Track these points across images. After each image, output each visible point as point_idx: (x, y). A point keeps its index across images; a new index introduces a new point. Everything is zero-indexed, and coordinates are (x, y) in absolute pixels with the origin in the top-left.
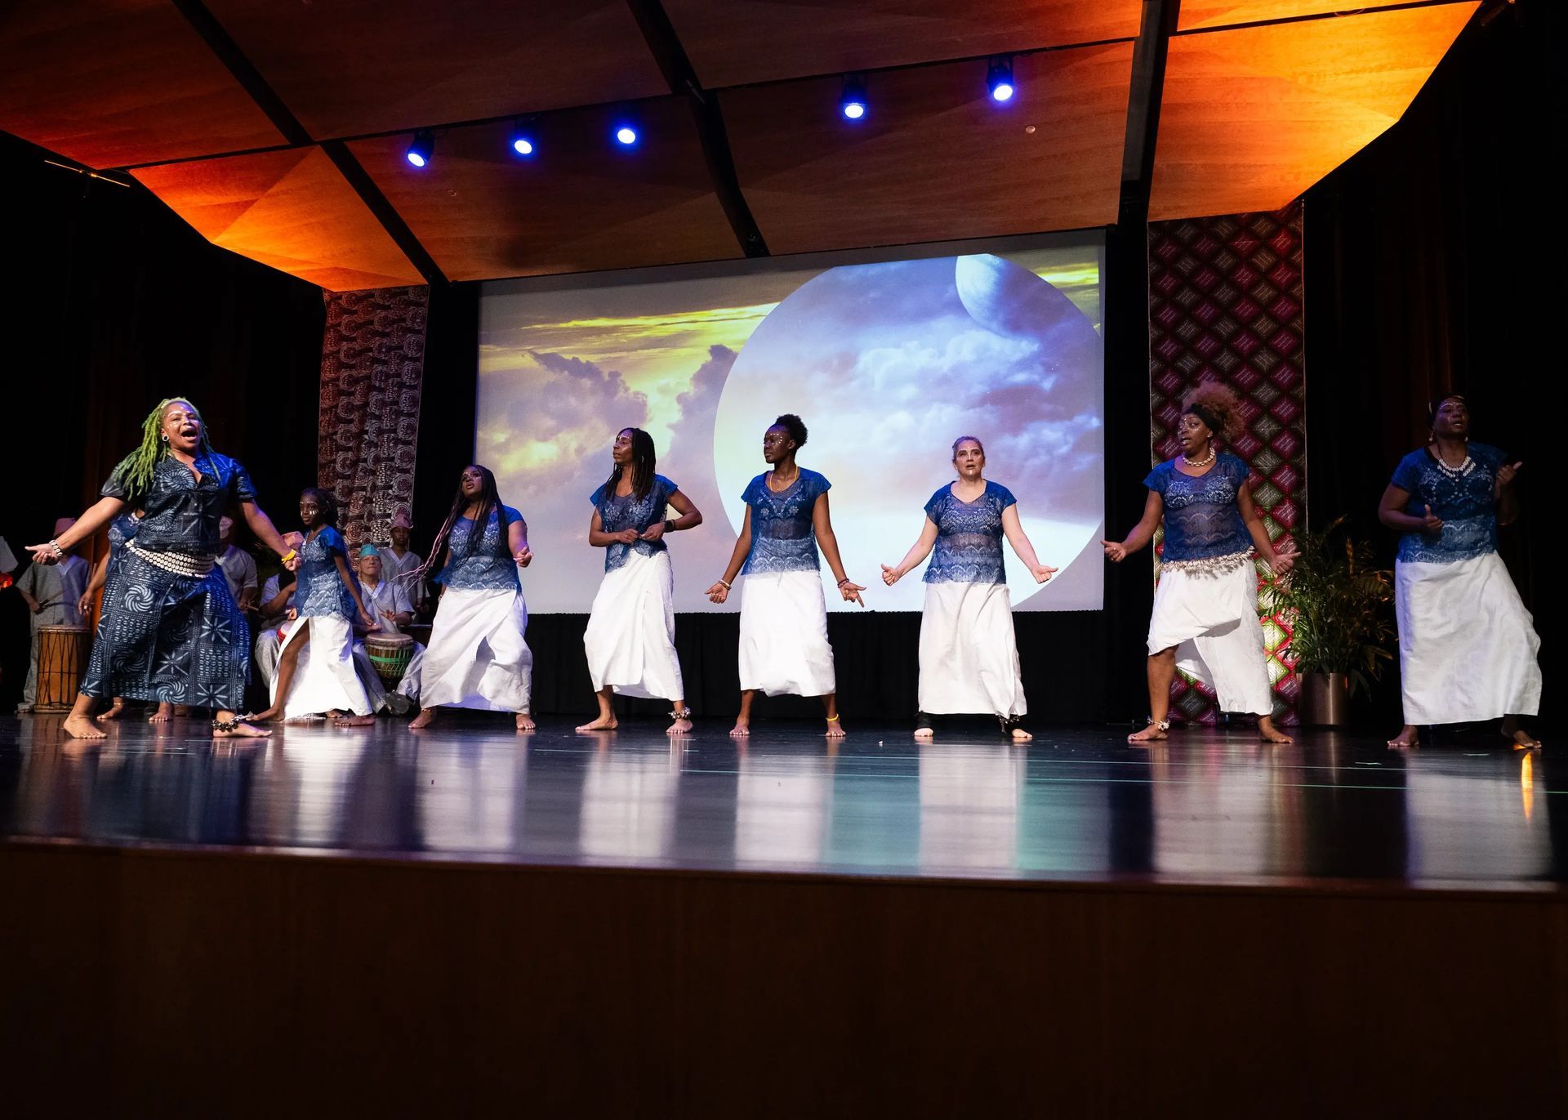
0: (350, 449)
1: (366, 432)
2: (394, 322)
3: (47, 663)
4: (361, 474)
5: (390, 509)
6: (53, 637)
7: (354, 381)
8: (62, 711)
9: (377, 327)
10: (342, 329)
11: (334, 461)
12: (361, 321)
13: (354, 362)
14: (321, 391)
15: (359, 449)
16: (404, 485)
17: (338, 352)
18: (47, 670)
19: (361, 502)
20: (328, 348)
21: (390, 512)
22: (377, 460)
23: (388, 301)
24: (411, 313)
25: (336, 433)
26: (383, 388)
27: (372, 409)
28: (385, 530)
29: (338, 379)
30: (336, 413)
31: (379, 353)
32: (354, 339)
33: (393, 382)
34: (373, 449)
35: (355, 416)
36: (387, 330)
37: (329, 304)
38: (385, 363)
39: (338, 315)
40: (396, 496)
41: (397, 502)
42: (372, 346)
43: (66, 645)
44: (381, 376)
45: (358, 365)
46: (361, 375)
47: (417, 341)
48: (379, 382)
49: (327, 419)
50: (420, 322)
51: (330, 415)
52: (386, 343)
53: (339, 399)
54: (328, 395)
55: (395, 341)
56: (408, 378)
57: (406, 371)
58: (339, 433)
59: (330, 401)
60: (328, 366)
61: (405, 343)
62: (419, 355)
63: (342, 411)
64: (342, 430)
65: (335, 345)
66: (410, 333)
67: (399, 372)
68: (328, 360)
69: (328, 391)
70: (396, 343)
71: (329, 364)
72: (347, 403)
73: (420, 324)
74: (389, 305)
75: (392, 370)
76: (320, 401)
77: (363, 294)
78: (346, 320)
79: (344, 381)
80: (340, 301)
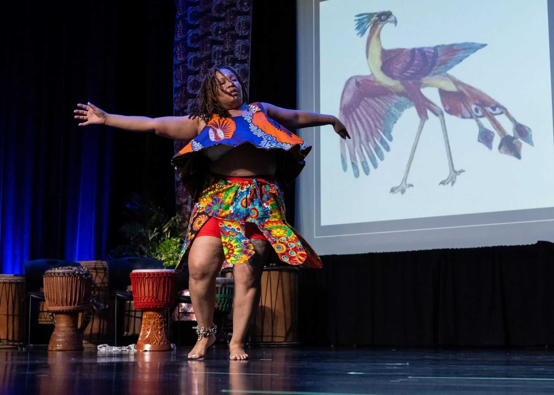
2: (227, 7)
8: (8, 346)
9: (215, 14)
10: (188, 19)
12: (202, 10)
13: (197, 46)
14: (174, 73)
17: (186, 39)
20: (178, 37)
25: (186, 108)
29: (185, 62)
30: (186, 89)
31: (217, 34)
32: (197, 26)
33: (228, 59)
36: (223, 15)
38: (221, 43)
42: (211, 30)
43: (10, 292)
44: (219, 55)
45: (201, 47)
46: (203, 56)
47: (245, 21)
48: (217, 60)
49: (179, 96)
50: (247, 5)
51: (182, 93)
52: (221, 26)
53: (188, 78)
54: (180, 75)
55: (228, 24)
56: (239, 54)
57: (238, 48)
58: (188, 106)
59: (181, 81)
60: (179, 51)
61: (236, 25)
62: (247, 33)
63: (190, 88)
64: (191, 104)
65: (183, 34)
66: (239, 15)
67: (232, 50)
68: (179, 46)
69: (179, 73)
70: (229, 25)
71: (179, 50)
72: (193, 80)
73: (247, 6)
75: (226, 49)
76: (174, 81)
78: (191, 11)
79: (191, 63)
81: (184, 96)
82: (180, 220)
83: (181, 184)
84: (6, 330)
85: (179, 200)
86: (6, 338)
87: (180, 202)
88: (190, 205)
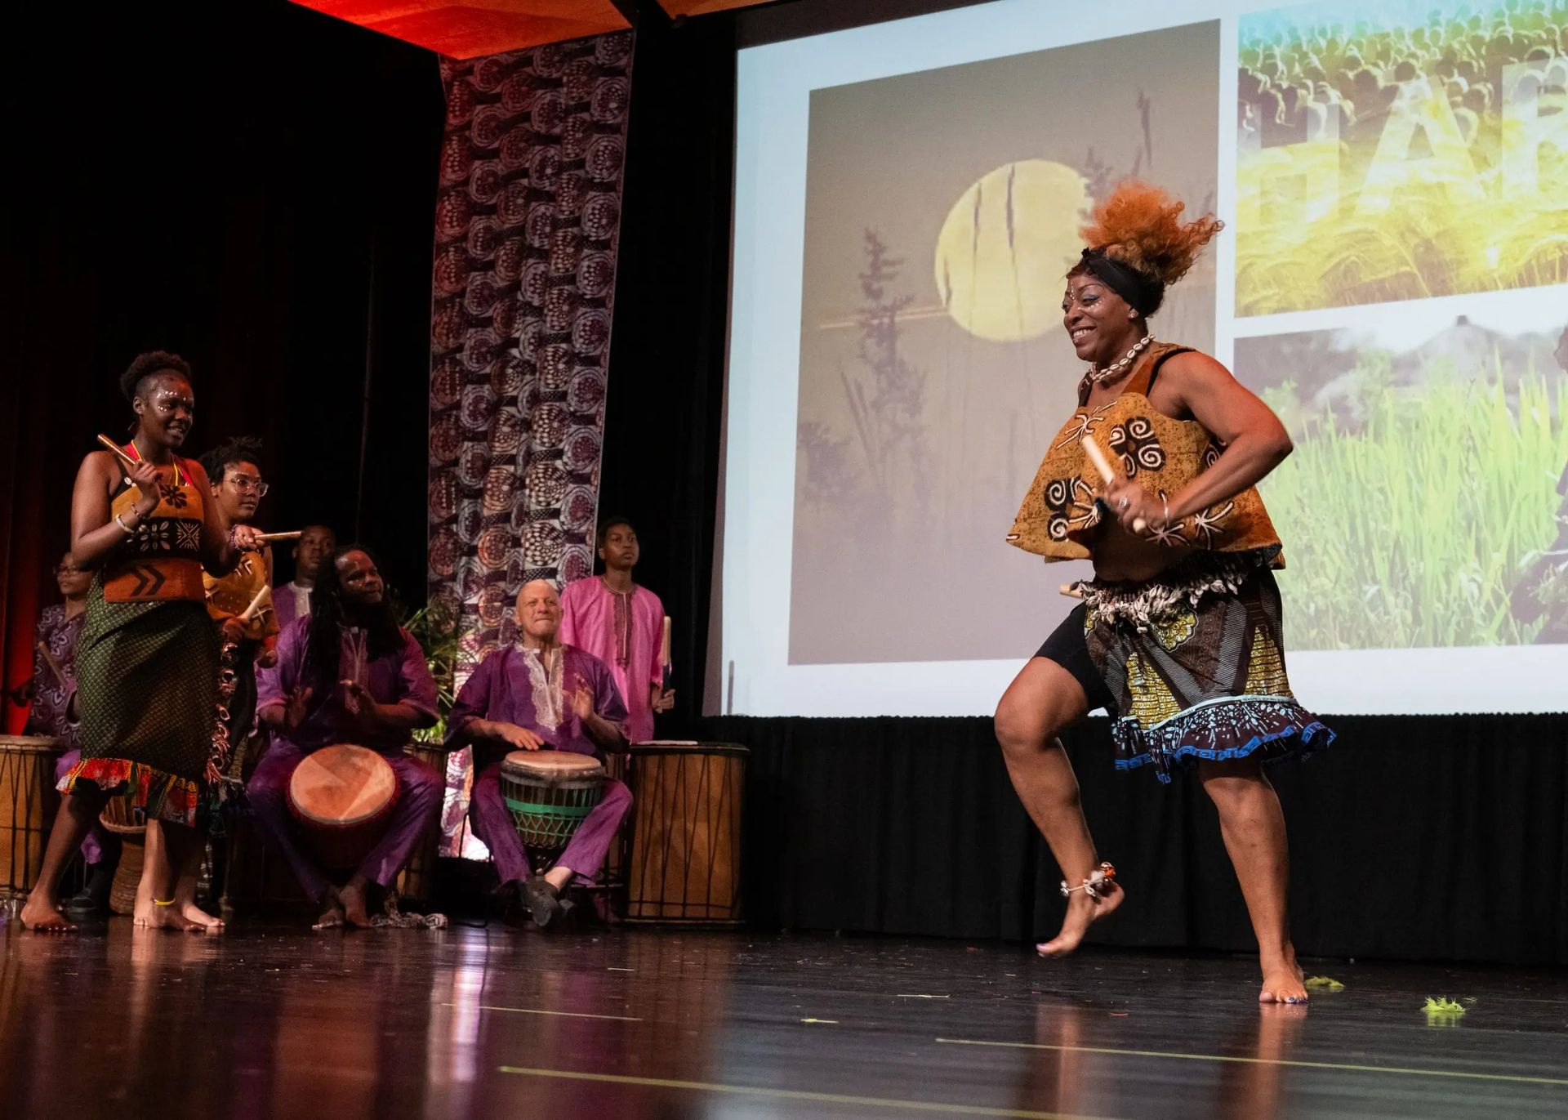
0: (482, 380)
1: (515, 343)
2: (568, 111)
4: (506, 429)
5: (558, 500)
7: (494, 239)
9: (539, 126)
10: (473, 134)
11: (458, 406)
12: (509, 115)
13: (493, 201)
14: (436, 263)
15: (502, 378)
16: (584, 448)
17: (466, 182)
19: (505, 488)
20: (449, 176)
21: (557, 506)
22: (535, 399)
23: (557, 72)
24: (599, 92)
25: (460, 348)
26: (546, 251)
27: (527, 294)
28: (548, 542)
29: (464, 237)
30: (461, 305)
31: (540, 178)
32: (495, 153)
33: (565, 237)
34: (528, 377)
35: (495, 311)
36: (557, 131)
37: (450, 85)
38: (551, 197)
39: (467, 107)
40: (570, 473)
41: (571, 486)
42: (527, 165)
43: (22, 775)
44: (545, 225)
45: (502, 206)
46: (507, 226)
47: (610, 148)
48: (540, 238)
50: (616, 108)
51: (452, 312)
52: (553, 157)
53: (467, 278)
54: (448, 270)
55: (569, 151)
56: (593, 227)
57: (590, 211)
58: (466, 346)
59: (451, 283)
60: (448, 211)
61: (588, 156)
62: (613, 178)
63: (473, 302)
64: (473, 341)
65: (461, 170)
66: (598, 133)
67: (577, 215)
68: (448, 199)
69: (447, 263)
70: (573, 155)
71: (449, 208)
72: (481, 284)
73: (616, 112)
74: (560, 79)
75: (563, 212)
76: (434, 283)
77: (511, 60)
78: (482, 116)
79: (477, 241)
80: (471, 79)
81: (457, 320)
82: (436, 616)
83: (442, 531)
84: (10, 866)
85: (435, 570)
87: (439, 574)
88: (462, 583)
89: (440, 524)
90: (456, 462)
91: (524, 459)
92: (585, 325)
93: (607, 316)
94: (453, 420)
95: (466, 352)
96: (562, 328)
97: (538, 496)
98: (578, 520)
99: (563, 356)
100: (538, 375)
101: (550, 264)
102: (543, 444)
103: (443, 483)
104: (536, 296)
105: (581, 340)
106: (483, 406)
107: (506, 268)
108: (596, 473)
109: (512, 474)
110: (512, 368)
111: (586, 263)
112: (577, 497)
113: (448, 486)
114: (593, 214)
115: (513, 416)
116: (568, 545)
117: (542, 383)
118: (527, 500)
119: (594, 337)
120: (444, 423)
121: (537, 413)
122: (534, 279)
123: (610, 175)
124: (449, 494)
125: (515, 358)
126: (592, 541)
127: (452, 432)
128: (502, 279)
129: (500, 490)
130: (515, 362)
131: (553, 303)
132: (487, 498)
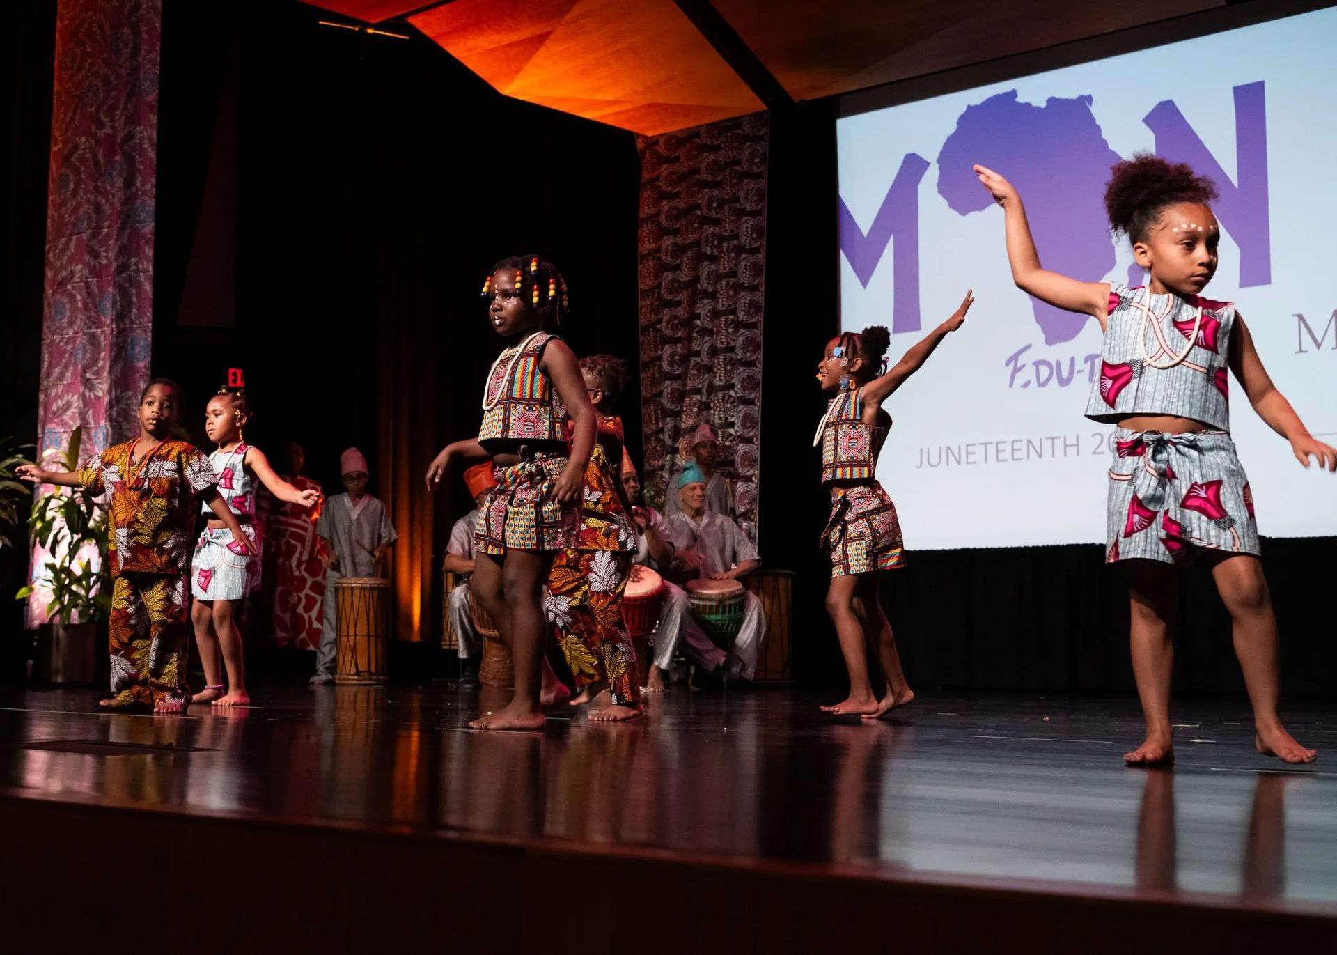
0: (678, 340)
1: (698, 316)
2: (726, 165)
3: (352, 625)
4: (694, 372)
5: (732, 416)
6: (357, 592)
7: (679, 251)
8: (371, 682)
9: (705, 176)
10: (661, 183)
11: (660, 358)
12: (685, 170)
13: (677, 226)
14: (640, 268)
15: (690, 339)
16: (749, 383)
17: (658, 214)
18: (352, 632)
19: (695, 410)
20: (646, 211)
21: (733, 420)
22: (714, 352)
23: (717, 140)
24: (747, 153)
25: (660, 321)
26: (716, 256)
27: (704, 285)
28: (728, 444)
29: (659, 250)
30: (659, 294)
31: (709, 210)
32: (677, 195)
33: (728, 247)
35: (683, 296)
36: (719, 178)
37: (643, 152)
38: (716, 222)
39: (656, 166)
40: (740, 398)
41: (741, 407)
42: (700, 202)
43: (371, 603)
44: (714, 240)
45: (684, 228)
46: (688, 242)
47: (756, 188)
48: (711, 248)
49: (649, 303)
51: (653, 298)
52: (717, 196)
53: (662, 276)
54: (649, 271)
55: (728, 191)
56: (747, 239)
57: (744, 229)
58: (664, 320)
59: (651, 280)
60: (646, 234)
61: (742, 194)
62: (759, 207)
63: (667, 291)
64: (668, 316)
65: (654, 207)
66: (747, 178)
67: (736, 232)
68: (646, 226)
69: (648, 267)
70: (730, 194)
71: (647, 231)
72: (672, 280)
73: (759, 165)
74: (719, 145)
75: (726, 231)
76: (639, 280)
77: (685, 135)
78: (667, 172)
79: (667, 252)
80: (658, 148)
81: (656, 303)
82: (652, 493)
83: (653, 439)
84: (367, 658)
85: (649, 464)
86: (366, 669)
87: (652, 467)
89: (651, 435)
90: (660, 394)
91: (707, 391)
92: (745, 303)
93: (760, 296)
94: (657, 367)
95: (664, 324)
96: (730, 306)
97: (719, 414)
98: (747, 428)
99: (731, 324)
100: (715, 337)
101: (719, 265)
102: (721, 380)
103: (652, 407)
104: (710, 286)
105: (743, 313)
106: (677, 357)
107: (688, 268)
108: (758, 398)
109: (699, 401)
110: (697, 332)
111: (743, 263)
112: (746, 414)
113: (656, 410)
114: (747, 231)
115: (699, 363)
116: (741, 445)
117: (718, 341)
118: (712, 417)
119: (752, 311)
120: (651, 370)
121: (716, 361)
122: (708, 274)
123: (757, 205)
124: (656, 415)
125: (698, 326)
126: (757, 442)
127: (657, 375)
128: (687, 276)
129: (692, 411)
130: (697, 329)
131: (723, 290)
132: (684, 416)
